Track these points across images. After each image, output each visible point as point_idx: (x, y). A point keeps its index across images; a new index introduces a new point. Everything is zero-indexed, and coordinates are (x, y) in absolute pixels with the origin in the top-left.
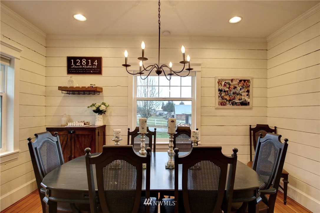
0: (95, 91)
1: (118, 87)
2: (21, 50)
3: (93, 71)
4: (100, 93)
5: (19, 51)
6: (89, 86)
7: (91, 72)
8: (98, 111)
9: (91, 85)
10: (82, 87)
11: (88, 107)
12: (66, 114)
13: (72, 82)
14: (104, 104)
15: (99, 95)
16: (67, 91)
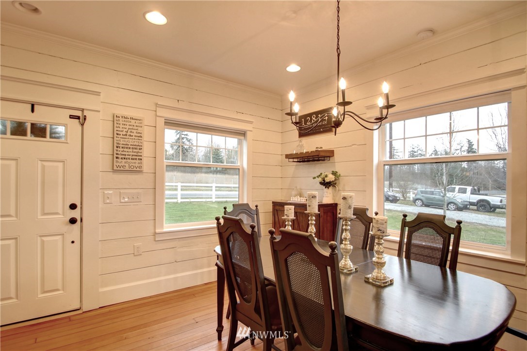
0: (319, 156)
1: (354, 146)
2: (253, 122)
3: (323, 128)
4: (331, 158)
5: (251, 122)
6: (314, 149)
7: (321, 130)
8: (326, 184)
9: (317, 148)
10: (311, 152)
11: (314, 178)
12: (296, 187)
13: (302, 146)
14: (334, 173)
15: (329, 162)
16: (298, 158)
